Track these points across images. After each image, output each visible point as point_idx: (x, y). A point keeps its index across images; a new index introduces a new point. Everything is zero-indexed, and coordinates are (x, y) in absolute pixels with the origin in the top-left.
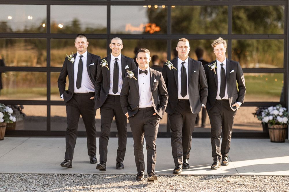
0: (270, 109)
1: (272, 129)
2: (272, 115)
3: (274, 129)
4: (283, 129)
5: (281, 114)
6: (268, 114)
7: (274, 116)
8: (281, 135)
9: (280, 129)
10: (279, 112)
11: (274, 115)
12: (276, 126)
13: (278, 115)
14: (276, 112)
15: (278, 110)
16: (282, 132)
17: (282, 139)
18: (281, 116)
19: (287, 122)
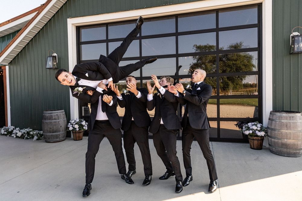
0: (250, 124)
1: (252, 139)
2: (252, 129)
3: (253, 139)
4: (260, 140)
5: (259, 129)
6: (248, 129)
7: (253, 131)
8: (259, 144)
9: (258, 140)
10: (258, 127)
11: (253, 129)
12: (255, 138)
13: (256, 130)
14: (254, 128)
15: (256, 125)
16: (260, 142)
17: (260, 147)
18: (259, 131)
19: (264, 135)
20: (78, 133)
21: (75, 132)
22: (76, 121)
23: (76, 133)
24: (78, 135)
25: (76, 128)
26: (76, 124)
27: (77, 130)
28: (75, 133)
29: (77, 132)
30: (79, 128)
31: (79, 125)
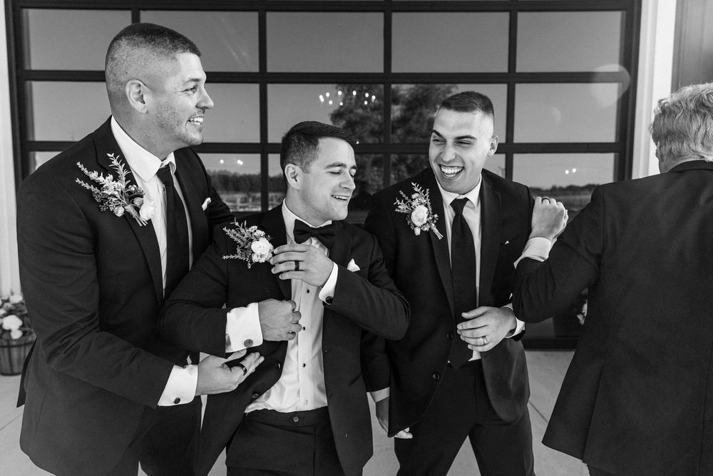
20: (19, 346)
21: (5, 344)
22: (8, 301)
23: (9, 347)
24: (19, 355)
25: (10, 331)
26: (10, 312)
27: (16, 335)
28: (6, 350)
29: (14, 343)
30: (21, 328)
31: (21, 317)
